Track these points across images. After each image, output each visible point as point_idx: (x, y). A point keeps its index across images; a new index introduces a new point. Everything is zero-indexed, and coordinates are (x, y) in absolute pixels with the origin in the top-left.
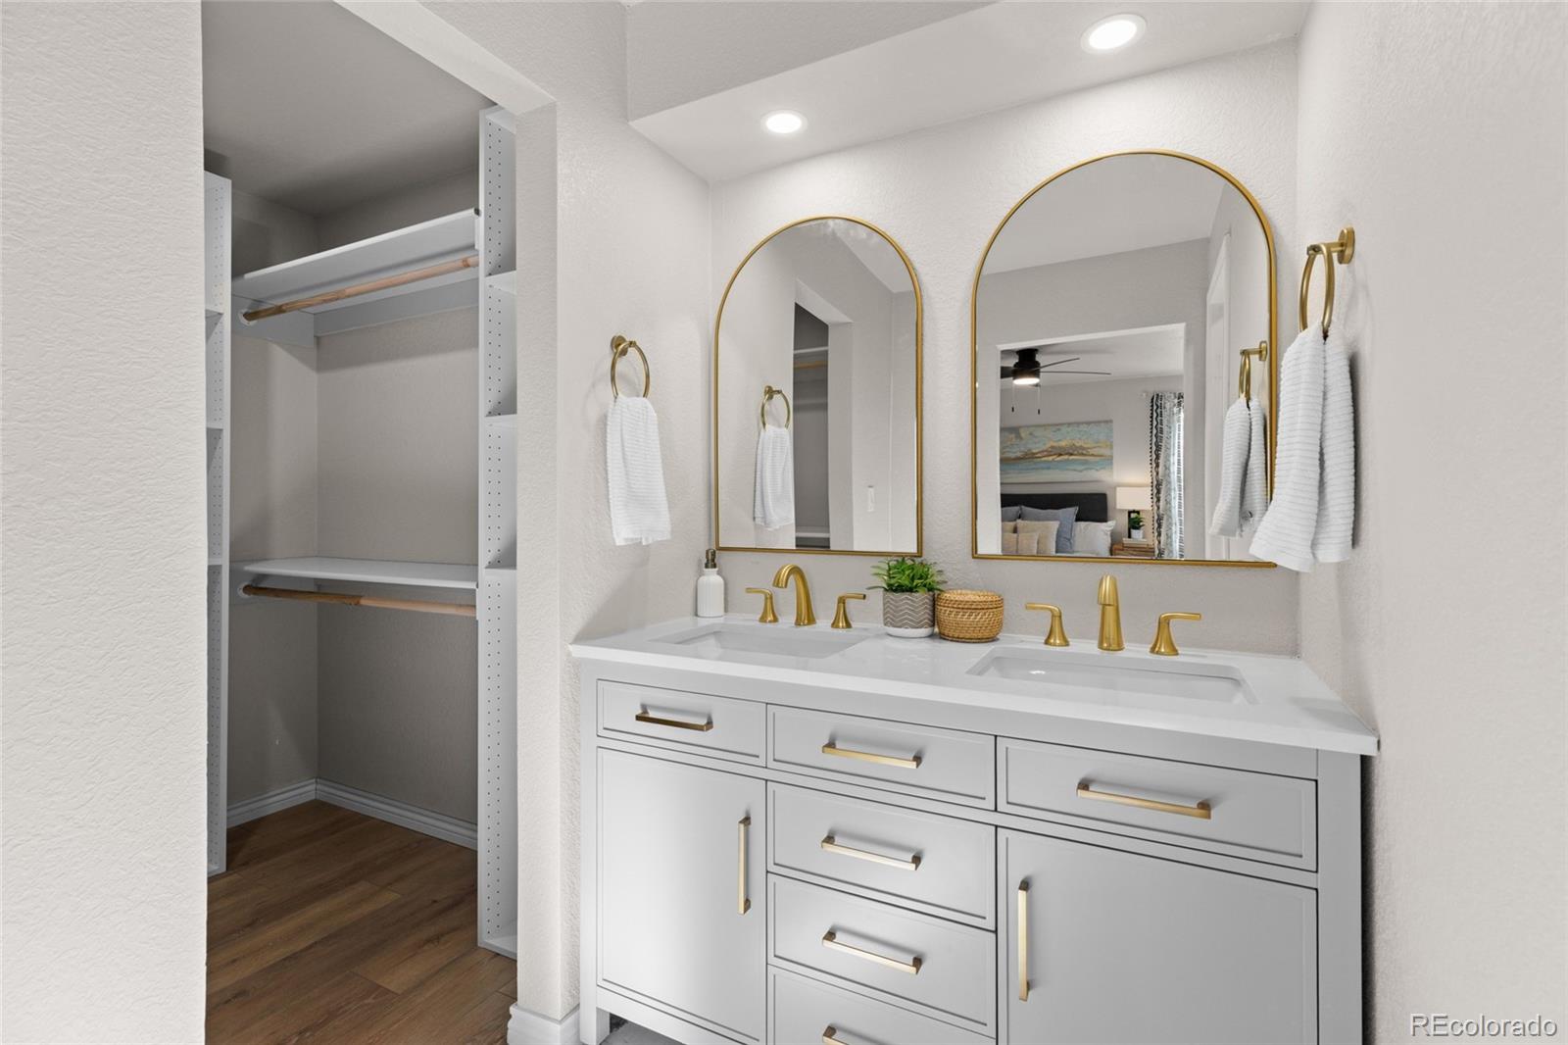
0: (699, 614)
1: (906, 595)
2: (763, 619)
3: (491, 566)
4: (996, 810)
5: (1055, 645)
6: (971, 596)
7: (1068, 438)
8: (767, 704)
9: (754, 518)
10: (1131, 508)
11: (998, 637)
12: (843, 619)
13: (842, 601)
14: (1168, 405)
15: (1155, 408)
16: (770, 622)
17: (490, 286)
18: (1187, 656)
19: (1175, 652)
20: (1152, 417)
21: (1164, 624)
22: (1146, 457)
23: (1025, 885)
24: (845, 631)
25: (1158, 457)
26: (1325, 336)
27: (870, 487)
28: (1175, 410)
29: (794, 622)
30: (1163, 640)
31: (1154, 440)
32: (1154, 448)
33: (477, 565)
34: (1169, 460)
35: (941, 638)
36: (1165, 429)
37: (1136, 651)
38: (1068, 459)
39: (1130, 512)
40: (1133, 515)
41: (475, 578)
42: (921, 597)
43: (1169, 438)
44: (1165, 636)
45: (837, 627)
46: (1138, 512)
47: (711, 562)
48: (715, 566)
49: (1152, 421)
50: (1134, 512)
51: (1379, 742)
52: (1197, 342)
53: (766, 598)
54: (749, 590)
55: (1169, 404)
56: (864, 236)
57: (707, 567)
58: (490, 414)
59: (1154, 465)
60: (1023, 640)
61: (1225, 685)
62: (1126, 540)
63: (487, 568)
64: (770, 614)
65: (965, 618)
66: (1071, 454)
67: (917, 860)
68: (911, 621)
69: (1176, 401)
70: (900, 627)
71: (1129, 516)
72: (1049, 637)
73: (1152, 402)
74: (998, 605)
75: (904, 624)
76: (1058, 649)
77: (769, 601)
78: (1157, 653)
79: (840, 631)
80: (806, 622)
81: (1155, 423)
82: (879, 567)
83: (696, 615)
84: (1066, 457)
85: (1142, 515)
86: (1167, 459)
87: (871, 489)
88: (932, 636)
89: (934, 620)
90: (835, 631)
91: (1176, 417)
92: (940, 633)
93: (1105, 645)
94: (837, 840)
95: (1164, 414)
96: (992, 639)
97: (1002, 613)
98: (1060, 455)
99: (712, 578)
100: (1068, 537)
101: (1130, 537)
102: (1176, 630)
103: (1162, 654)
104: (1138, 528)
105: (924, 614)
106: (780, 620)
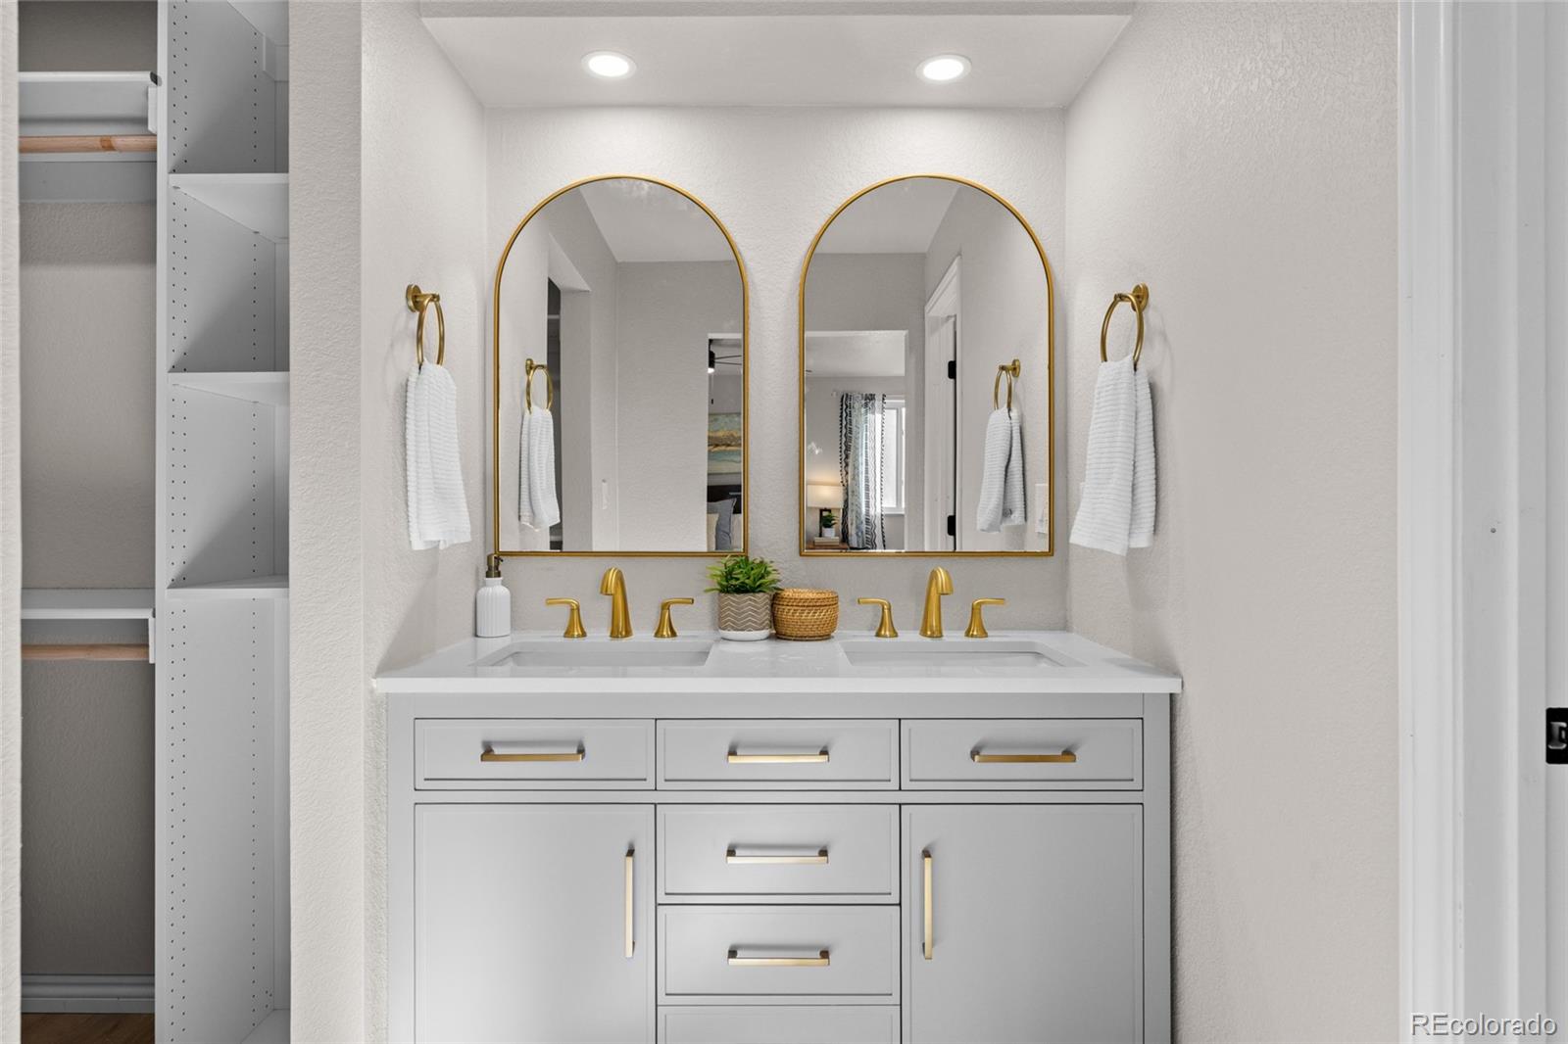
0: (479, 634)
1: (749, 596)
2: (568, 634)
3: (176, 584)
4: (900, 789)
5: (885, 636)
6: (808, 594)
7: (725, 429)
8: (656, 719)
9: (520, 517)
10: (823, 507)
11: (832, 634)
12: (665, 627)
13: (665, 607)
14: (857, 405)
15: (844, 407)
16: (578, 636)
17: (176, 188)
18: (995, 637)
19: (984, 634)
20: (841, 416)
21: (975, 611)
22: (836, 456)
23: (926, 854)
24: (670, 640)
25: (847, 457)
26: (1135, 369)
27: (604, 481)
28: (863, 410)
29: (609, 634)
30: (976, 626)
31: (844, 439)
32: (844, 448)
33: (153, 588)
34: (857, 460)
35: (779, 638)
36: (854, 429)
37: (953, 637)
38: (725, 451)
39: (822, 511)
40: (825, 514)
41: (150, 603)
42: (762, 599)
43: (857, 438)
44: (977, 622)
45: (662, 636)
46: (830, 511)
47: (493, 570)
48: (498, 575)
49: (841, 421)
50: (826, 510)
51: (1182, 682)
52: (916, 349)
53: (572, 610)
54: (550, 602)
55: (858, 403)
56: (685, 208)
57: (488, 575)
58: (174, 369)
59: (844, 465)
60: (855, 633)
61: (1030, 658)
62: (818, 540)
63: (170, 587)
64: (575, 627)
65: (809, 616)
66: (729, 445)
67: (824, 853)
68: (755, 622)
69: (863, 402)
70: (742, 630)
71: (821, 514)
72: (880, 630)
73: (842, 401)
74: (832, 603)
75: (747, 627)
76: (888, 640)
77: (576, 612)
78: (972, 636)
79: (666, 640)
80: (624, 633)
81: (844, 423)
82: (714, 568)
83: (476, 636)
84: (723, 448)
85: (834, 514)
86: (856, 460)
87: (604, 484)
88: (770, 637)
89: (775, 621)
90: (660, 640)
91: (863, 418)
92: (777, 633)
93: (929, 633)
94: (738, 852)
95: (853, 414)
96: (826, 637)
97: (836, 610)
98: (717, 445)
99: (496, 589)
100: (727, 530)
101: (821, 536)
102: (987, 616)
103: (976, 637)
104: (830, 526)
105: (765, 615)
106: (588, 635)
